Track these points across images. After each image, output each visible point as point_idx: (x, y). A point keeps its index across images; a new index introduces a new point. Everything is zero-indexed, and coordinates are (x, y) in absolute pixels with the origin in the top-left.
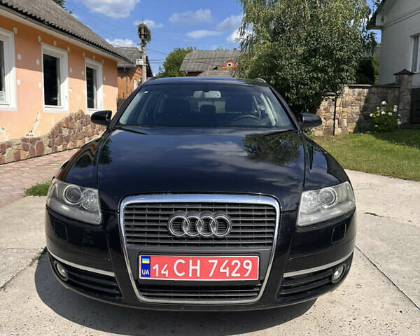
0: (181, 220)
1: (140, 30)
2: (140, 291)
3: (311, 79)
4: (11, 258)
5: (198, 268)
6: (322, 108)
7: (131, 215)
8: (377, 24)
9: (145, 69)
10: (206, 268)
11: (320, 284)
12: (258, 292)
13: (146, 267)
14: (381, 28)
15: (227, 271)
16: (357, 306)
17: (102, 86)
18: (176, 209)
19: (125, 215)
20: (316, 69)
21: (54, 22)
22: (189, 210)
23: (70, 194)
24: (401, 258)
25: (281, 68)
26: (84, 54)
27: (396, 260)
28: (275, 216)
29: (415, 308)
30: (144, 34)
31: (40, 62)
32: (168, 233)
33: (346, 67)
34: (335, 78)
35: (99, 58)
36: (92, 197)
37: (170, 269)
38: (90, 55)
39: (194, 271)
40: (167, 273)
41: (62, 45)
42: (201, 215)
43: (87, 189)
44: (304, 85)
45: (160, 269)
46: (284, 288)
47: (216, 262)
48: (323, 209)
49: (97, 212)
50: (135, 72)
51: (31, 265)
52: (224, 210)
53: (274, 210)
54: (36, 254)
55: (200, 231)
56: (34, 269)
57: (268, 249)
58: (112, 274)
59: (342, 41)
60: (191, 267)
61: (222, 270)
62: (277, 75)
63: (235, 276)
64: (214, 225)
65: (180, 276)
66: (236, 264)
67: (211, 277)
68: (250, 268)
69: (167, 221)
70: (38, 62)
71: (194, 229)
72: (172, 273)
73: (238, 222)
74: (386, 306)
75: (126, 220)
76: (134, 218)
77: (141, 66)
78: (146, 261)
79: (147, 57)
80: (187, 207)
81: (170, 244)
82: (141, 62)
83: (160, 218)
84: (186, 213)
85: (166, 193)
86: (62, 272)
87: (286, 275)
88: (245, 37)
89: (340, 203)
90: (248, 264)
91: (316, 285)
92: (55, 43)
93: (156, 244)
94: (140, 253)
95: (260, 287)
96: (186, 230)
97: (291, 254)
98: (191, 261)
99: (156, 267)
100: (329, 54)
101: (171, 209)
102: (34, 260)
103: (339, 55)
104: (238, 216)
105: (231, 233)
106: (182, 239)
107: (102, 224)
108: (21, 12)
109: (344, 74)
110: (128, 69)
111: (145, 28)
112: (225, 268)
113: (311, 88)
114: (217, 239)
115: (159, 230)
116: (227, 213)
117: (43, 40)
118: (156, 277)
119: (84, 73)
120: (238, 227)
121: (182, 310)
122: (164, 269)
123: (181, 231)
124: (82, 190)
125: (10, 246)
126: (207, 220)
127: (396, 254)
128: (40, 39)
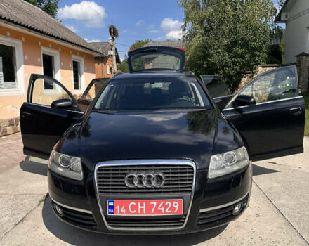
0: (133, 177)
1: (110, 29)
2: (108, 223)
3: (233, 63)
4: (26, 201)
5: (144, 207)
6: (242, 83)
7: (101, 174)
8: (282, 19)
9: (114, 57)
10: (149, 208)
11: (225, 216)
12: (184, 222)
13: (112, 207)
14: (285, 22)
15: (163, 209)
16: (255, 229)
17: (84, 74)
18: (129, 170)
19: (98, 174)
20: (236, 55)
21: (49, 31)
22: (138, 170)
23: (63, 160)
24: (289, 195)
25: (211, 56)
26: (71, 52)
27: (286, 196)
28: (193, 173)
29: (294, 231)
30: (114, 32)
31: (40, 60)
32: (125, 185)
33: (258, 53)
34: (250, 61)
35: (81, 54)
36: (77, 162)
37: (127, 208)
38: (75, 52)
39: (142, 210)
40: (124, 211)
41: (55, 47)
42: (146, 173)
43: (74, 158)
44: (228, 67)
45: (120, 209)
46: (201, 219)
47: (155, 203)
48: (227, 165)
49: (80, 172)
50: (107, 59)
51: (39, 205)
52: (160, 169)
53: (192, 169)
54: (42, 197)
55: (145, 184)
56: (41, 208)
57: (189, 194)
58: (90, 212)
59: (255, 35)
60: (140, 207)
61: (159, 209)
62: (209, 61)
63: (168, 212)
64: (153, 179)
65: (133, 213)
66: (168, 204)
67: (153, 214)
68: (177, 207)
69: (123, 178)
70: (39, 60)
71: (141, 183)
72: (127, 211)
73: (169, 177)
74: (275, 229)
75: (98, 178)
76: (103, 176)
77: (112, 56)
78: (111, 204)
79: (116, 49)
80: (136, 168)
81: (126, 193)
82: (112, 52)
83: (119, 176)
84: (136, 172)
85: (123, 159)
86: (59, 211)
87: (201, 211)
88: (186, 32)
89: (238, 162)
90: (176, 204)
91: (222, 217)
92: (50, 46)
93: (117, 193)
94: (107, 199)
95: (185, 219)
96: (136, 183)
97: (204, 196)
98: (139, 204)
99: (118, 207)
100: (245, 44)
101: (126, 170)
102: (41, 202)
103: (252, 45)
104: (169, 173)
105: (165, 185)
106: (133, 189)
107: (83, 180)
108: (27, 27)
109: (257, 58)
110: (102, 58)
111: (114, 29)
112: (161, 207)
113: (233, 69)
114: (155, 188)
115: (119, 183)
116: (162, 171)
117: (42, 45)
118: (117, 214)
119: (71, 65)
120: (169, 181)
121: (135, 234)
122: (123, 209)
123: (133, 184)
124: (71, 158)
125: (25, 192)
126: (150, 177)
127: (287, 192)
128: (40, 43)
